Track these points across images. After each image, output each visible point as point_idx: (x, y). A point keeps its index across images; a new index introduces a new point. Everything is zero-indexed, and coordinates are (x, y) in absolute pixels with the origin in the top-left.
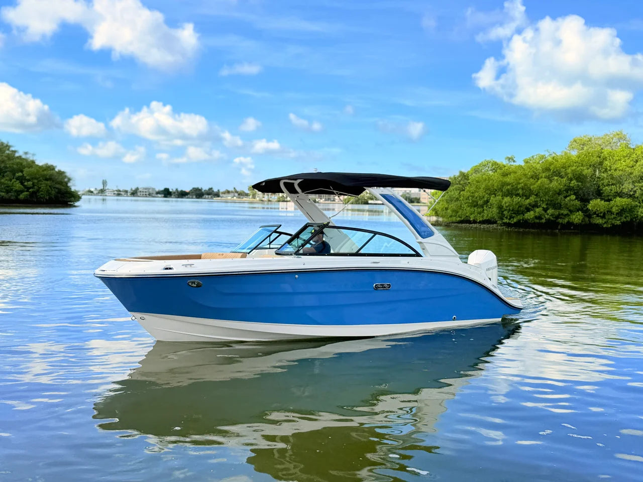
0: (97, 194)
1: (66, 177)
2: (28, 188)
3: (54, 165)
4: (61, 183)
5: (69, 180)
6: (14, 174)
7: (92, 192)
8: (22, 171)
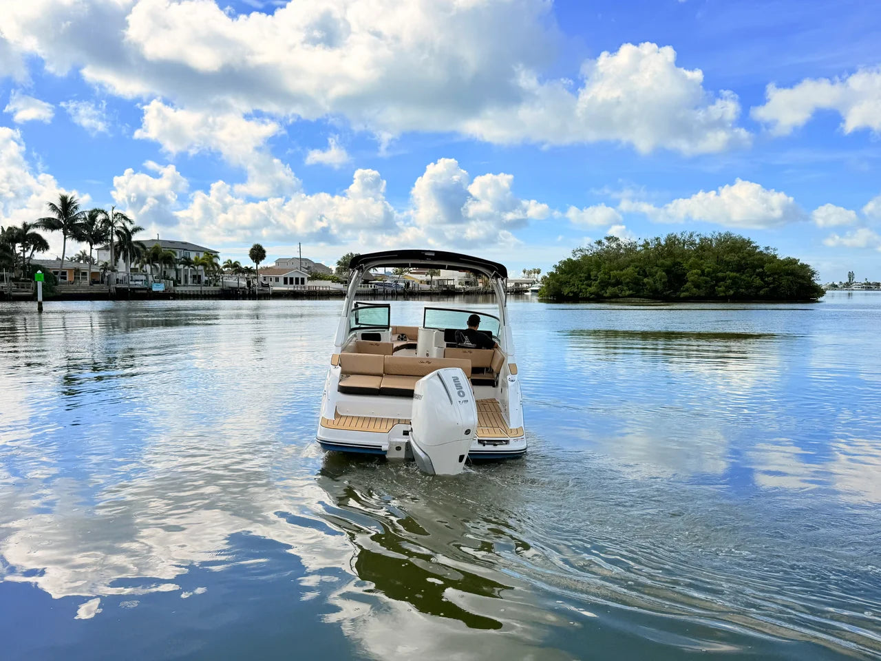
0: (841, 289)
1: (810, 270)
2: (768, 284)
3: (797, 259)
4: (803, 277)
5: (813, 273)
6: (754, 271)
7: (836, 286)
8: (763, 267)
